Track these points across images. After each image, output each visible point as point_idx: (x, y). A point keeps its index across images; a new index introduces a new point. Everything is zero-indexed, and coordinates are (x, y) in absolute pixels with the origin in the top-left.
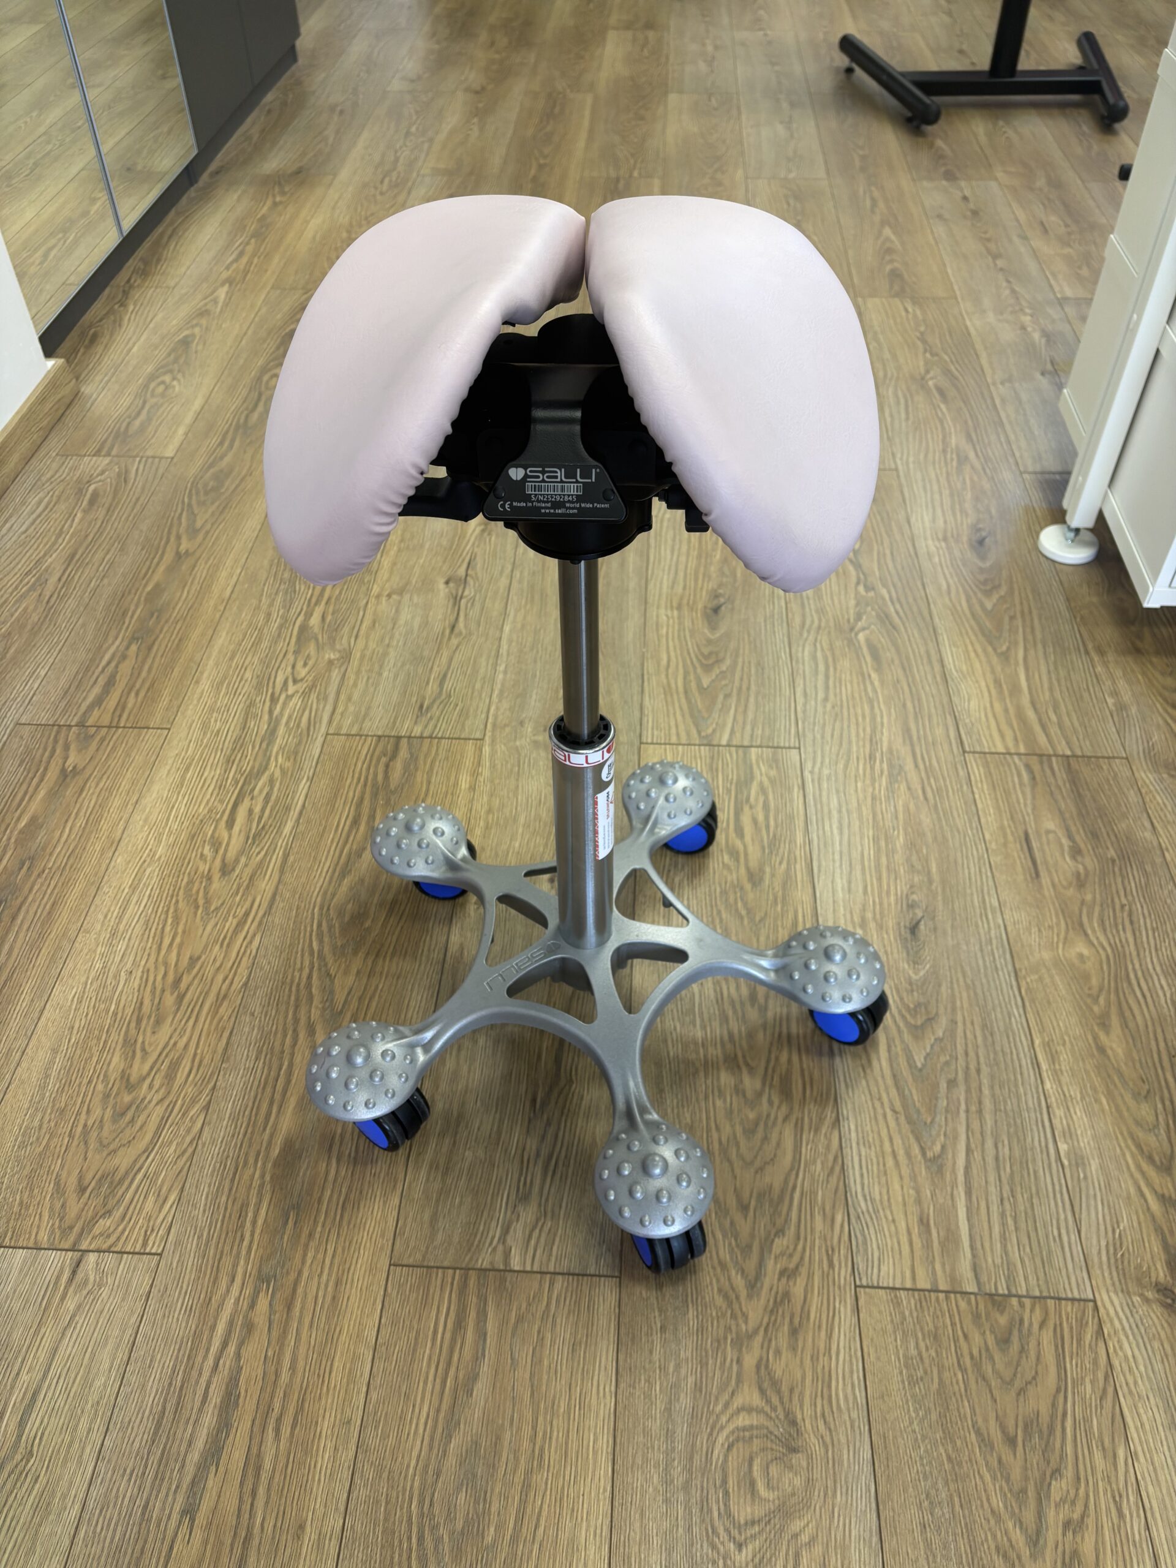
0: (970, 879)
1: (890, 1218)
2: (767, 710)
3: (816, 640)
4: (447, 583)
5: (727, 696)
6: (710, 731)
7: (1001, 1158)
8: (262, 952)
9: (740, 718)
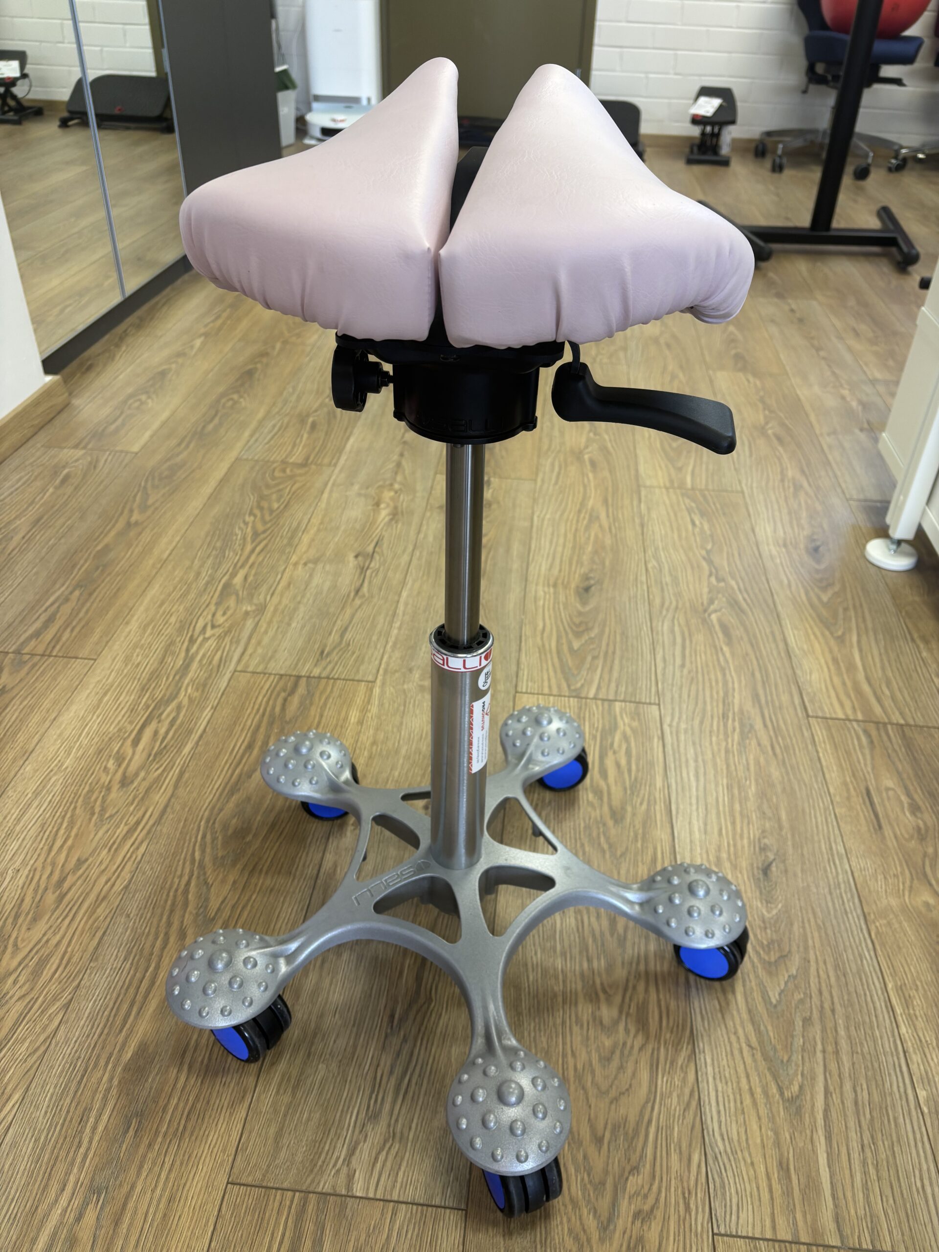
0: (817, 827)
1: (749, 1161)
2: (630, 670)
3: (674, 617)
4: (356, 557)
5: (595, 658)
6: (579, 685)
7: (860, 1103)
8: (146, 858)
9: (606, 676)
